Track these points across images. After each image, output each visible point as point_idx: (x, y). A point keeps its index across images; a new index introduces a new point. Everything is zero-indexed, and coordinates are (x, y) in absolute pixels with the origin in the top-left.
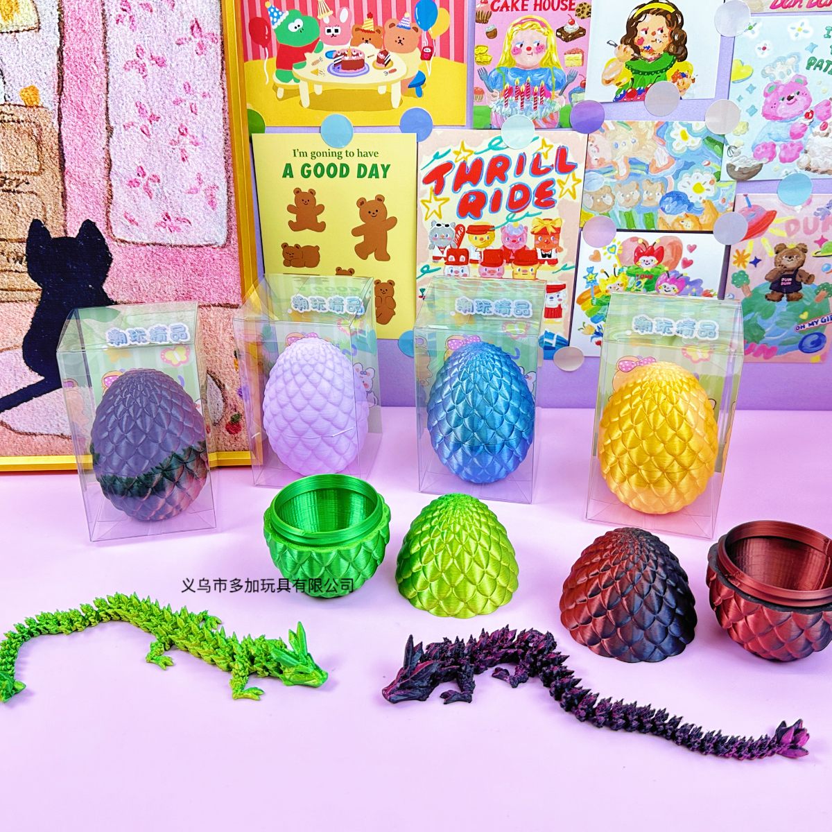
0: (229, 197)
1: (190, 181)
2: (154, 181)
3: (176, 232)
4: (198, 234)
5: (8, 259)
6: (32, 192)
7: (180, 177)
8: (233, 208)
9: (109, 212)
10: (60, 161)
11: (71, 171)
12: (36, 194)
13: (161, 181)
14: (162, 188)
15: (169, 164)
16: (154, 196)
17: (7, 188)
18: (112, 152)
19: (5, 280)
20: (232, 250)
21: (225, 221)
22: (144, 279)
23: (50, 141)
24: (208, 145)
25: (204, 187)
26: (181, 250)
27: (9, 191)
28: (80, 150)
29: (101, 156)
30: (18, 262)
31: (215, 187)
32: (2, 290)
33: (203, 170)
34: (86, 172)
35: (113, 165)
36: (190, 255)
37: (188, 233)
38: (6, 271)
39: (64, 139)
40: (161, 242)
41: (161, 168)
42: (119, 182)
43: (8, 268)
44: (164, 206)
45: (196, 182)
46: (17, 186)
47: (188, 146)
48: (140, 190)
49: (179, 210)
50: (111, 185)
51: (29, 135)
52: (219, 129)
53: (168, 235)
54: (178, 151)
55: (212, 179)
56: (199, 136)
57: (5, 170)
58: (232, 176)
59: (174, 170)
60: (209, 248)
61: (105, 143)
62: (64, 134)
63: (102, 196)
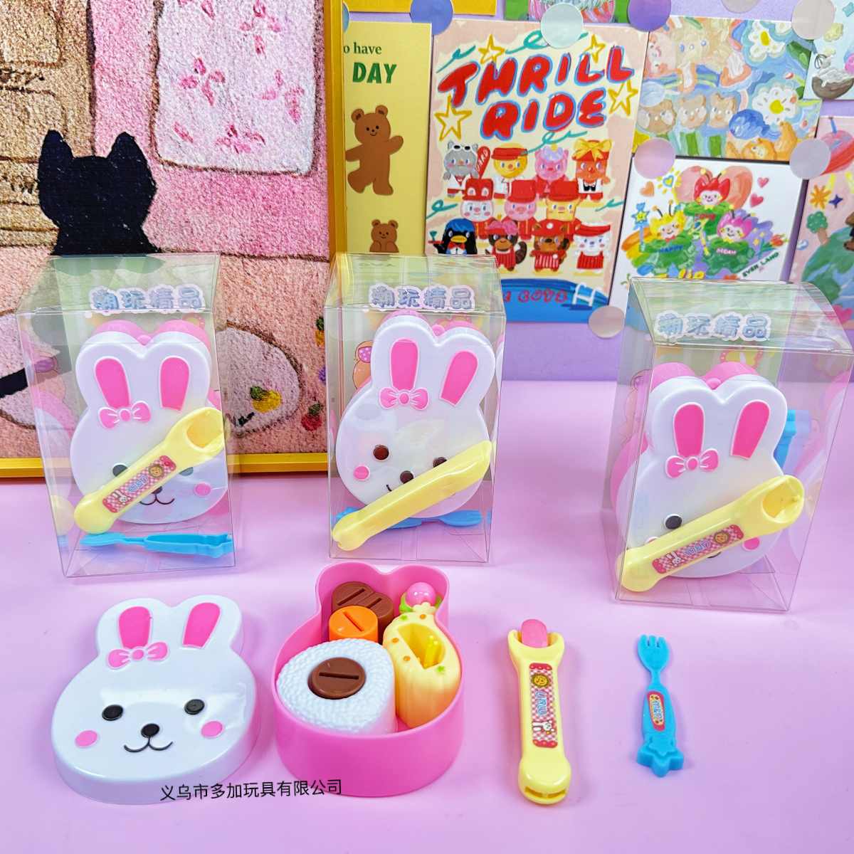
0: (318, 105)
1: (266, 81)
2: (217, 81)
3: (244, 153)
4: (273, 157)
5: (12, 186)
6: (48, 92)
7: (252, 75)
8: (322, 121)
9: (154, 122)
10: (88, 48)
11: (104, 63)
12: (54, 95)
13: (227, 80)
14: (227, 90)
15: (239, 57)
16: (216, 101)
17: (13, 84)
18: (161, 37)
19: (8, 215)
20: (319, 180)
21: (311, 139)
22: (199, 218)
23: (75, 18)
24: (293, 31)
25: (284, 90)
26: (251, 179)
27: (15, 89)
28: (118, 34)
29: (145, 44)
30: (26, 191)
31: (299, 90)
32: (4, 229)
33: (284, 66)
34: (124, 65)
35: (162, 57)
36: (262, 185)
37: (260, 154)
38: (9, 202)
39: (94, 17)
40: (223, 166)
41: (227, 62)
42: (168, 80)
43: (12, 198)
44: (230, 116)
45: (274, 82)
46: (27, 83)
47: (265, 32)
48: (197, 92)
49: (250, 122)
50: (157, 85)
51: (45, 10)
52: (308, 9)
53: (233, 157)
54: (251, 39)
55: (295, 79)
56: (281, 18)
57: (11, 59)
58: (323, 76)
59: (245, 65)
60: (288, 177)
61: (151, 25)
62: (94, 10)
63: (145, 99)
